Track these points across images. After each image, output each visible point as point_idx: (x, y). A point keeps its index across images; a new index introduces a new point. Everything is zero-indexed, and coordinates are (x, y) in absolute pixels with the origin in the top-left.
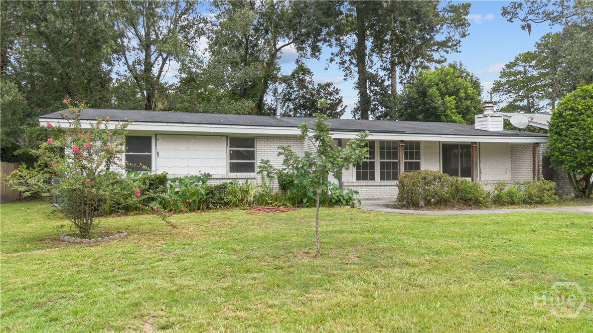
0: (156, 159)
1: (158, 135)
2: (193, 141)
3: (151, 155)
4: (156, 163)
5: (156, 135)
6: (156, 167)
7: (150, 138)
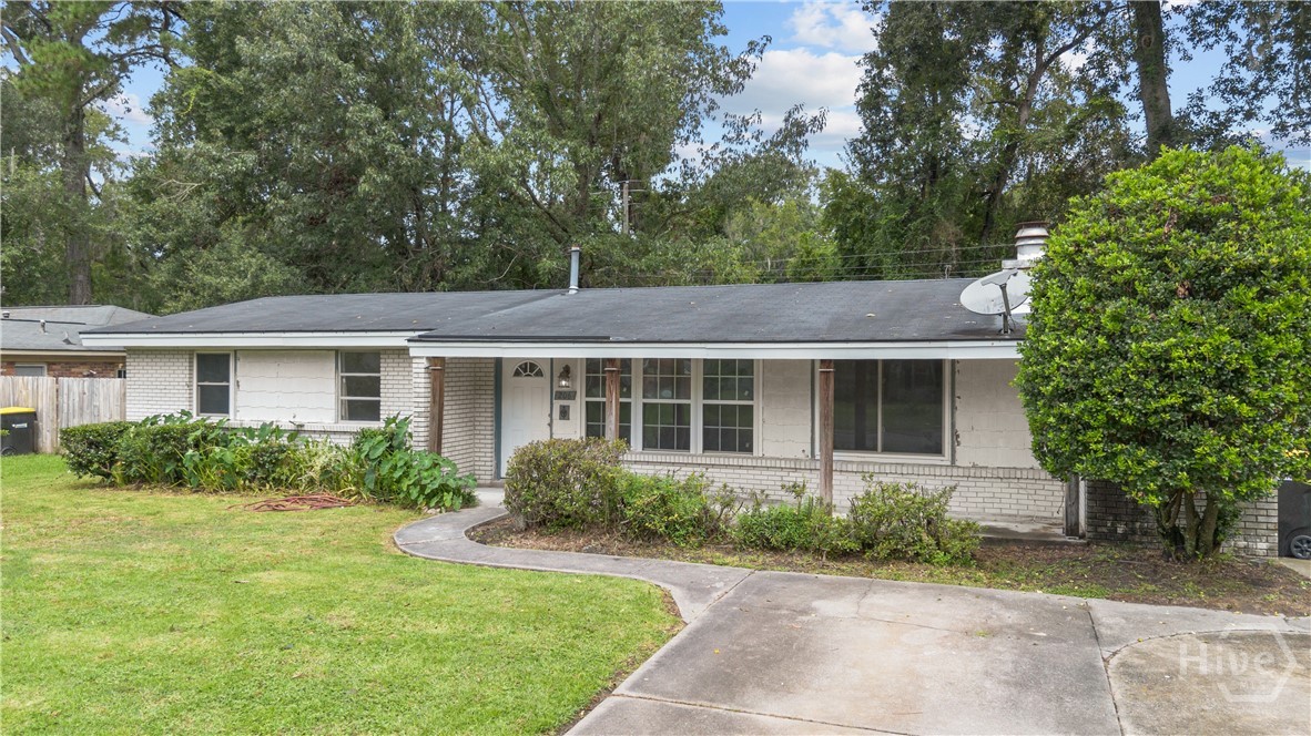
0: (235, 393)
1: (236, 351)
2: (285, 360)
3: (228, 387)
4: (235, 400)
5: (235, 351)
6: (235, 407)
7: (228, 356)
